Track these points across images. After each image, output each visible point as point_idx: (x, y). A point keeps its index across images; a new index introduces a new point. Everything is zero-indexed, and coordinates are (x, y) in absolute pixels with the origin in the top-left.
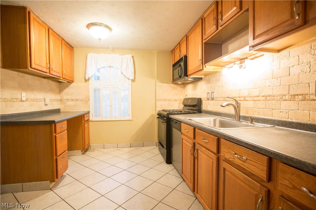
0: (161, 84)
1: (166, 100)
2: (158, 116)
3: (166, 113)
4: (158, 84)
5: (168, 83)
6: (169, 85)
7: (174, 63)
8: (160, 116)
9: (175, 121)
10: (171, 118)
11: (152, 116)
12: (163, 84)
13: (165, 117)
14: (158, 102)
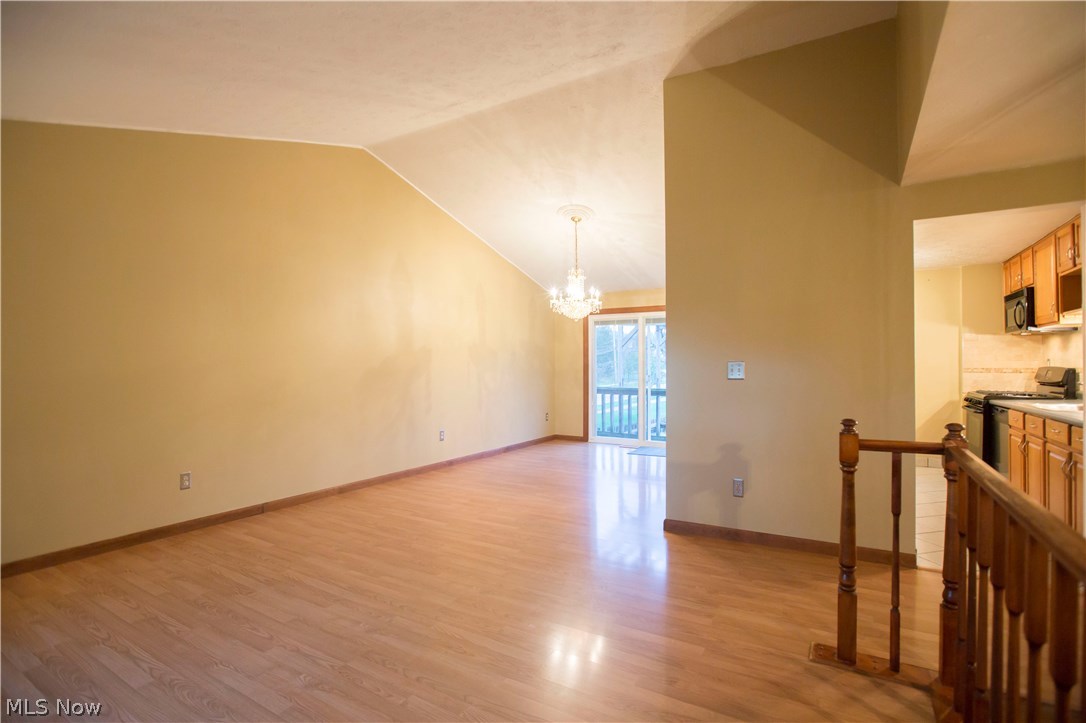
0: (974, 335)
1: (988, 370)
2: (966, 403)
3: (983, 396)
4: (968, 335)
5: (995, 334)
6: (997, 337)
7: (1009, 293)
8: (971, 402)
9: (1000, 409)
10: (993, 406)
11: (951, 403)
12: (980, 336)
13: (980, 403)
14: (965, 376)
